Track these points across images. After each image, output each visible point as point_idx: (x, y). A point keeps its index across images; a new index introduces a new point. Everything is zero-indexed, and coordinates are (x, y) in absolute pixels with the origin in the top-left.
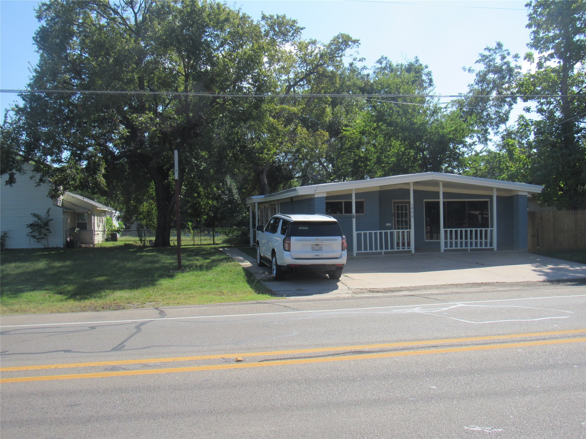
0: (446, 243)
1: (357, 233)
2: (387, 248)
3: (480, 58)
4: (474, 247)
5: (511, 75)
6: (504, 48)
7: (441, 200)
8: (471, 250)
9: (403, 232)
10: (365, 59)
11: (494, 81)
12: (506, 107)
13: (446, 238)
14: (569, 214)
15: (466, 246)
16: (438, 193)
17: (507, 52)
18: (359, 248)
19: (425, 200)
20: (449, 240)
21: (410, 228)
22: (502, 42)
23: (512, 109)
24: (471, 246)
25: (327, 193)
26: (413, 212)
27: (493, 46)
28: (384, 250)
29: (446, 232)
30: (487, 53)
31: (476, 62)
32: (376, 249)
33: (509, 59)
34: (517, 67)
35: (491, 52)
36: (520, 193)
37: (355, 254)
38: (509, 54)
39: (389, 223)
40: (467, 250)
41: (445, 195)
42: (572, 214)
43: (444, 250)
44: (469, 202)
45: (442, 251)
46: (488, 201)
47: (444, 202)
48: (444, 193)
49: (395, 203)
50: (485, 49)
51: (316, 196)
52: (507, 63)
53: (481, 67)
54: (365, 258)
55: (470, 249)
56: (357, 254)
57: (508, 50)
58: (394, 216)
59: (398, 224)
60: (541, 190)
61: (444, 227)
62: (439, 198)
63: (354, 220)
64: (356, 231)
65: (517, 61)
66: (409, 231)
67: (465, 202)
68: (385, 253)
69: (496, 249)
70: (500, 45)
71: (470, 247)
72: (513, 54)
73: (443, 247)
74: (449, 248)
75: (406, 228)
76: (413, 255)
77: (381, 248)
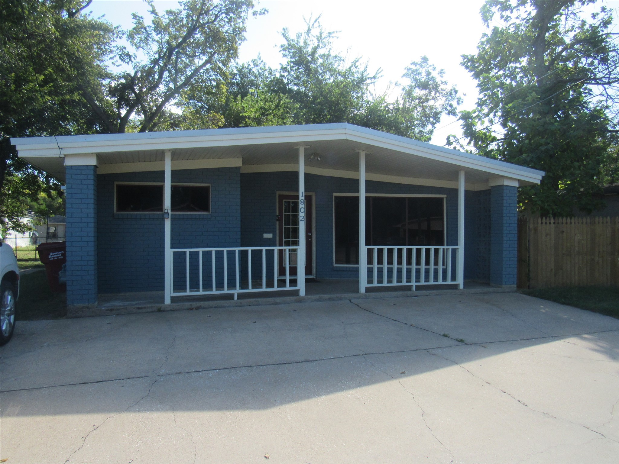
0: (370, 271)
1: (174, 253)
2: (244, 285)
3: (406, 71)
4: (423, 283)
5: (437, 91)
6: (430, 62)
7: (363, 195)
8: (418, 288)
9: (281, 252)
10: (268, 12)
11: (420, 98)
12: (429, 127)
13: (370, 261)
14: (582, 223)
15: (409, 279)
16: (357, 182)
17: (432, 67)
18: (179, 285)
19: (335, 194)
20: (376, 266)
21: (296, 243)
22: (428, 57)
23: (435, 128)
24: (418, 279)
25: (100, 156)
26: (303, 210)
27: (419, 60)
28: (238, 290)
29: (370, 252)
30: (414, 67)
31: (403, 77)
32: (220, 286)
33: (434, 74)
34: (443, 83)
35: (418, 66)
36: (506, 183)
37: (168, 301)
38: (434, 69)
39: (270, 233)
40: (409, 288)
41: (371, 185)
42: (586, 223)
43: (366, 288)
44: (409, 198)
45: (363, 290)
46: (442, 199)
47: (367, 199)
48: (368, 182)
49: (281, 197)
50: (412, 64)
51: (68, 162)
52: (433, 79)
53: (407, 82)
54: (191, 309)
55: (416, 286)
56: (173, 299)
57: (433, 65)
58: (280, 220)
59: (287, 236)
60: (541, 178)
61: (367, 244)
62: (358, 191)
63: (168, 224)
64: (172, 247)
65: (442, 77)
66: (295, 250)
67: (404, 198)
68: (240, 296)
69: (461, 287)
70: (425, 60)
71: (416, 282)
72: (438, 70)
73: (363, 284)
74: (375, 284)
75: (288, 244)
76: (301, 300)
77: (232, 285)
